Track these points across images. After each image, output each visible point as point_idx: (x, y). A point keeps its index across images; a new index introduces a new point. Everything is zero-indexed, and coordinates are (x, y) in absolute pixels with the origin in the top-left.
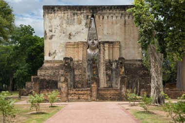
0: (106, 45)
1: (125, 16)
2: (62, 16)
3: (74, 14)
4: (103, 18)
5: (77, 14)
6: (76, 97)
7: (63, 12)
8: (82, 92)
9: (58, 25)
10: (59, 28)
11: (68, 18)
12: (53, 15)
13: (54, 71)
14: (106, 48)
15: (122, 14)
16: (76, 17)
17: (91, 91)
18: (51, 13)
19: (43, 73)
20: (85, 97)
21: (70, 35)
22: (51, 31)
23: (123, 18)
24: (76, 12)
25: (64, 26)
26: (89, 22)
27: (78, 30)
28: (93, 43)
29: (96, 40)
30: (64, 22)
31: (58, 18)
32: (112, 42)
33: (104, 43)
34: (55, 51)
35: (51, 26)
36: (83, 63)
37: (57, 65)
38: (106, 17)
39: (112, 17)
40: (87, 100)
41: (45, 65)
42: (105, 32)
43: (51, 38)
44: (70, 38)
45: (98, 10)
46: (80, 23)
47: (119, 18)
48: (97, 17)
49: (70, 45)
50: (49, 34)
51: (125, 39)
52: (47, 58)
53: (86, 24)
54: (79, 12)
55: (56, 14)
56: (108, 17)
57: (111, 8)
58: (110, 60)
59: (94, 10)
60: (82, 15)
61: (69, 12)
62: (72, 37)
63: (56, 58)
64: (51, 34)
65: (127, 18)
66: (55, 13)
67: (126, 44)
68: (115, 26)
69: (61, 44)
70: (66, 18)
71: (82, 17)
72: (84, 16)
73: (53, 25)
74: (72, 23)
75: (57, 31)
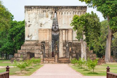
0: (64, 31)
1: (76, 13)
2: (36, 12)
3: (44, 11)
4: (62, 14)
5: (45, 11)
6: (47, 62)
7: (37, 10)
8: (51, 59)
9: (34, 18)
11: (40, 13)
13: (31, 47)
14: (63, 33)
15: (74, 12)
16: (45, 13)
17: (55, 59)
18: (30, 11)
19: (24, 48)
20: (52, 61)
21: (41, 24)
22: (29, 22)
23: (74, 14)
24: (45, 10)
25: (38, 18)
26: (53, 16)
27: (46, 21)
28: (55, 28)
29: (57, 26)
30: (38, 16)
31: (34, 14)
32: (67, 30)
33: (62, 30)
34: (32, 34)
35: (29, 19)
36: (49, 42)
37: (33, 43)
38: (63, 13)
39: (68, 13)
40: (53, 63)
42: (63, 23)
43: (29, 26)
44: (41, 26)
45: (59, 8)
46: (48, 17)
47: (72, 14)
48: (58, 13)
49: (41, 31)
50: (28, 24)
52: (26, 38)
53: (51, 17)
54: (47, 10)
56: (65, 13)
57: (67, 7)
58: (66, 40)
59: (56, 9)
60: (49, 12)
61: (41, 10)
62: (42, 26)
63: (32, 39)
64: (29, 23)
65: (77, 14)
66: (32, 10)
68: (70, 19)
69: (35, 30)
70: (38, 14)
71: (49, 13)
72: (50, 12)
73: (31, 18)
74: (43, 17)
75: (33, 22)
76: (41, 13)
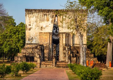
0: (64, 35)
2: (37, 16)
4: (63, 17)
5: (46, 15)
6: (45, 66)
7: (37, 13)
9: (35, 22)
13: (32, 50)
14: (64, 37)
16: (46, 17)
18: (30, 14)
22: (30, 25)
24: (46, 13)
25: (38, 22)
27: (47, 25)
30: (38, 19)
31: (34, 17)
33: (63, 33)
34: (32, 37)
35: (30, 22)
36: (50, 46)
41: (26, 46)
43: (30, 29)
46: (48, 20)
49: (42, 34)
53: (52, 21)
54: (48, 13)
55: (33, 15)
58: (66, 44)
61: (41, 13)
62: (43, 29)
63: (33, 43)
64: (30, 27)
70: (39, 17)
71: (49, 17)
72: (51, 16)
73: (31, 22)
74: (43, 20)
75: (34, 25)
76: (41, 16)
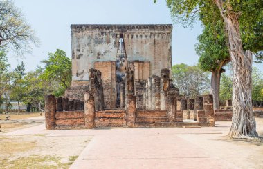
0: (136, 64)
1: (155, 35)
2: (91, 35)
3: (102, 33)
4: (132, 37)
5: (105, 33)
7: (91, 31)
9: (87, 44)
10: (87, 47)
12: (80, 34)
14: (135, 68)
15: (151, 33)
16: (104, 36)
17: (127, 114)
18: (79, 32)
19: (71, 93)
21: (98, 54)
22: (79, 50)
23: (152, 37)
24: (104, 31)
25: (92, 45)
27: (107, 49)
30: (92, 41)
31: (86, 38)
32: (142, 62)
33: (133, 62)
34: (83, 71)
35: (79, 46)
36: (112, 83)
38: (135, 36)
39: (141, 36)
40: (121, 126)
41: (73, 85)
42: (135, 51)
43: (79, 57)
44: (98, 58)
45: (127, 29)
46: (108, 42)
47: (148, 37)
48: (126, 36)
50: (77, 54)
51: (155, 58)
52: (74, 78)
53: (115, 43)
54: (108, 31)
56: (137, 36)
57: (140, 27)
58: (139, 80)
59: (123, 29)
60: (111, 34)
61: (97, 31)
62: (100, 57)
63: (84, 79)
64: (79, 53)
65: (156, 37)
66: (83, 32)
67: (155, 64)
68: (145, 46)
69: (89, 64)
70: (94, 37)
71: (110, 36)
72: (113, 35)
73: (81, 45)
74: (101, 42)
75: (85, 50)
76: (97, 36)
